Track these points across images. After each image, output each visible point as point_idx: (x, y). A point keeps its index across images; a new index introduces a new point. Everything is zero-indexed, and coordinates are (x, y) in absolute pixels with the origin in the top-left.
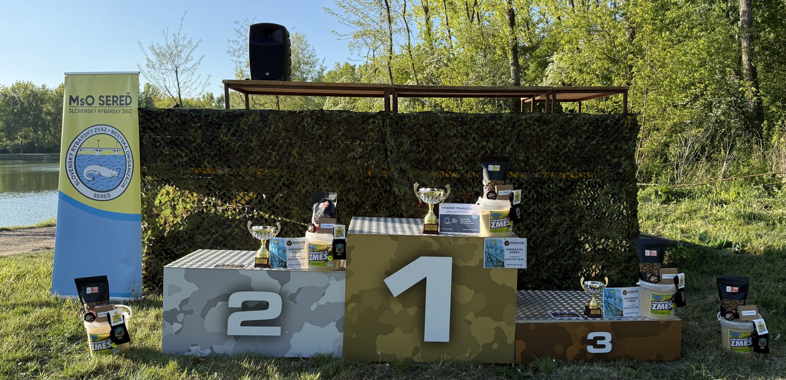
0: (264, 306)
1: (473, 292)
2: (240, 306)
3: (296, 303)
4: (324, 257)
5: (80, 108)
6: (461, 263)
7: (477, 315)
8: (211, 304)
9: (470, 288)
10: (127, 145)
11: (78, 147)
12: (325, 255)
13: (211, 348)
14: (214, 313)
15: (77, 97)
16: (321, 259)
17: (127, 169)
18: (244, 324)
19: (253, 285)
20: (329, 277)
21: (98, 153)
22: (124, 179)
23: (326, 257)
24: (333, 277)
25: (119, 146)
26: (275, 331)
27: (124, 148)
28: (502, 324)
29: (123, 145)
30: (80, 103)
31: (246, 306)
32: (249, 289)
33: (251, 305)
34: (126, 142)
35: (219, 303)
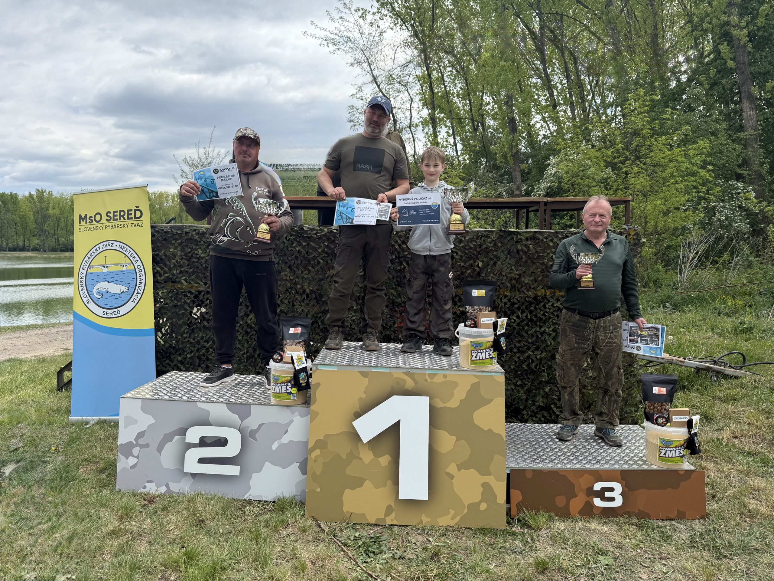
0: (222, 442)
1: (454, 438)
2: (197, 441)
3: (256, 440)
4: (287, 390)
5: (89, 226)
6: (439, 404)
7: (460, 467)
8: (168, 438)
9: (451, 434)
10: (138, 259)
11: (88, 265)
12: (288, 388)
13: (167, 486)
14: (171, 448)
15: (86, 215)
16: (284, 391)
17: (138, 283)
18: (202, 461)
19: (211, 419)
20: (293, 413)
21: (105, 270)
22: (135, 294)
23: (290, 390)
24: (297, 413)
25: (128, 261)
26: (233, 470)
27: (134, 263)
28: (490, 479)
29: (132, 260)
30: (88, 221)
31: (204, 442)
32: (208, 423)
33: (209, 441)
34: (136, 256)
35: (176, 438)
